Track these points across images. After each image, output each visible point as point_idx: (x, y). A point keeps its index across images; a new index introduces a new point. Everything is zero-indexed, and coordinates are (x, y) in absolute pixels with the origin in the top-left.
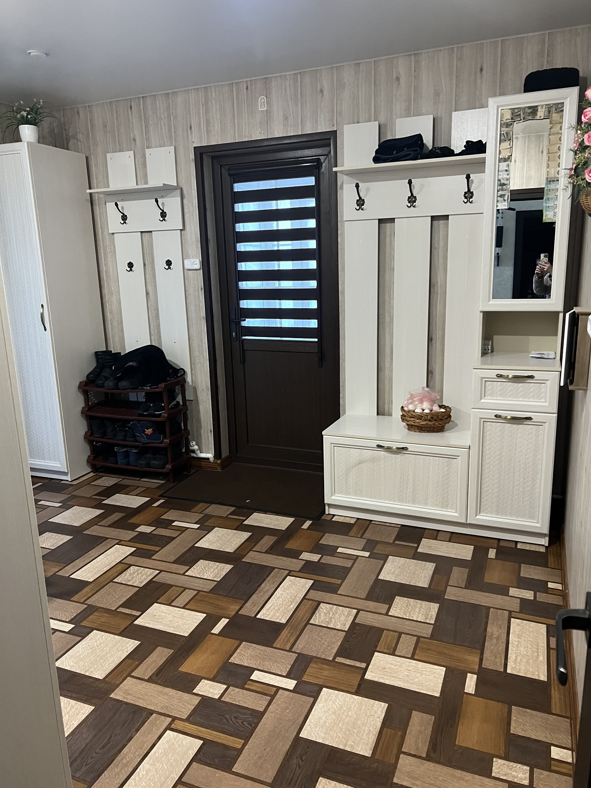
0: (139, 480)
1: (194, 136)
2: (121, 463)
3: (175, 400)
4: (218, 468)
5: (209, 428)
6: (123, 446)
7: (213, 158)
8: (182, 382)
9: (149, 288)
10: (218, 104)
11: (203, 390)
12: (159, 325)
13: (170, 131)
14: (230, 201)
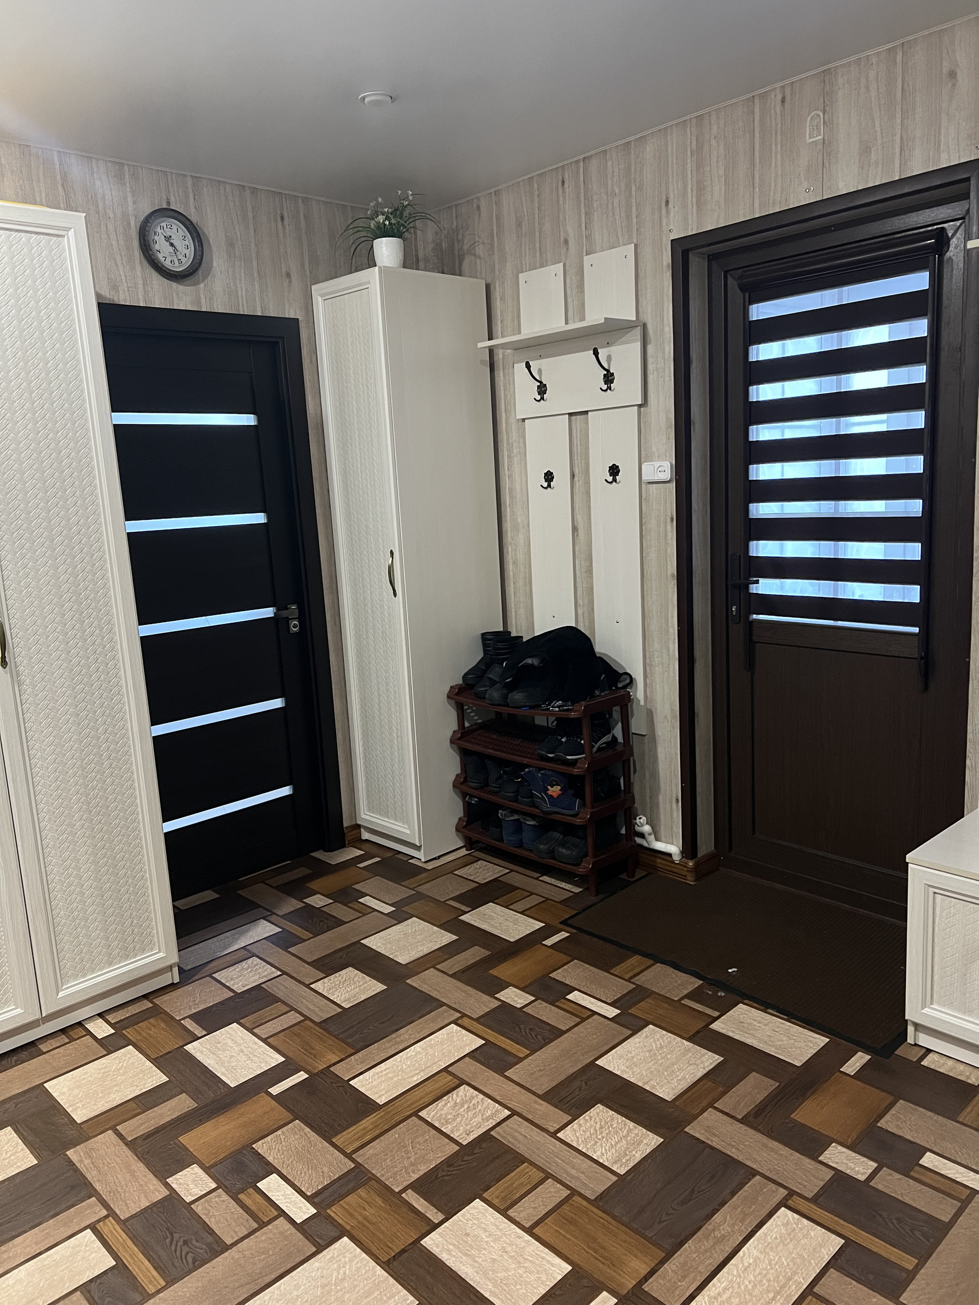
0: (537, 879)
1: (672, 221)
2: (508, 841)
3: (609, 733)
4: (689, 877)
5: (675, 796)
6: (514, 811)
7: (712, 258)
8: (625, 702)
9: (579, 518)
10: (722, 147)
11: (666, 717)
12: (592, 588)
13: (628, 217)
14: (741, 342)
